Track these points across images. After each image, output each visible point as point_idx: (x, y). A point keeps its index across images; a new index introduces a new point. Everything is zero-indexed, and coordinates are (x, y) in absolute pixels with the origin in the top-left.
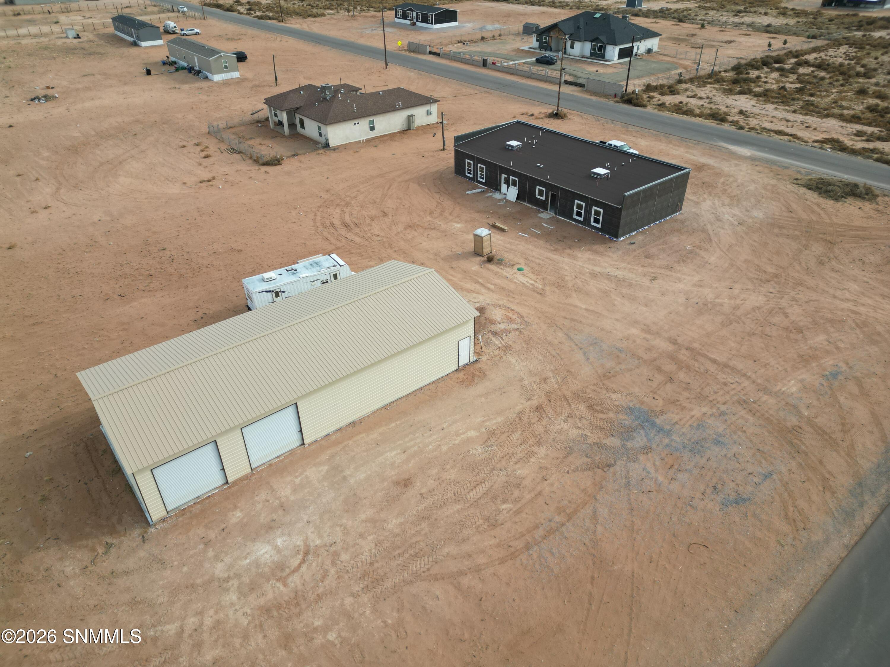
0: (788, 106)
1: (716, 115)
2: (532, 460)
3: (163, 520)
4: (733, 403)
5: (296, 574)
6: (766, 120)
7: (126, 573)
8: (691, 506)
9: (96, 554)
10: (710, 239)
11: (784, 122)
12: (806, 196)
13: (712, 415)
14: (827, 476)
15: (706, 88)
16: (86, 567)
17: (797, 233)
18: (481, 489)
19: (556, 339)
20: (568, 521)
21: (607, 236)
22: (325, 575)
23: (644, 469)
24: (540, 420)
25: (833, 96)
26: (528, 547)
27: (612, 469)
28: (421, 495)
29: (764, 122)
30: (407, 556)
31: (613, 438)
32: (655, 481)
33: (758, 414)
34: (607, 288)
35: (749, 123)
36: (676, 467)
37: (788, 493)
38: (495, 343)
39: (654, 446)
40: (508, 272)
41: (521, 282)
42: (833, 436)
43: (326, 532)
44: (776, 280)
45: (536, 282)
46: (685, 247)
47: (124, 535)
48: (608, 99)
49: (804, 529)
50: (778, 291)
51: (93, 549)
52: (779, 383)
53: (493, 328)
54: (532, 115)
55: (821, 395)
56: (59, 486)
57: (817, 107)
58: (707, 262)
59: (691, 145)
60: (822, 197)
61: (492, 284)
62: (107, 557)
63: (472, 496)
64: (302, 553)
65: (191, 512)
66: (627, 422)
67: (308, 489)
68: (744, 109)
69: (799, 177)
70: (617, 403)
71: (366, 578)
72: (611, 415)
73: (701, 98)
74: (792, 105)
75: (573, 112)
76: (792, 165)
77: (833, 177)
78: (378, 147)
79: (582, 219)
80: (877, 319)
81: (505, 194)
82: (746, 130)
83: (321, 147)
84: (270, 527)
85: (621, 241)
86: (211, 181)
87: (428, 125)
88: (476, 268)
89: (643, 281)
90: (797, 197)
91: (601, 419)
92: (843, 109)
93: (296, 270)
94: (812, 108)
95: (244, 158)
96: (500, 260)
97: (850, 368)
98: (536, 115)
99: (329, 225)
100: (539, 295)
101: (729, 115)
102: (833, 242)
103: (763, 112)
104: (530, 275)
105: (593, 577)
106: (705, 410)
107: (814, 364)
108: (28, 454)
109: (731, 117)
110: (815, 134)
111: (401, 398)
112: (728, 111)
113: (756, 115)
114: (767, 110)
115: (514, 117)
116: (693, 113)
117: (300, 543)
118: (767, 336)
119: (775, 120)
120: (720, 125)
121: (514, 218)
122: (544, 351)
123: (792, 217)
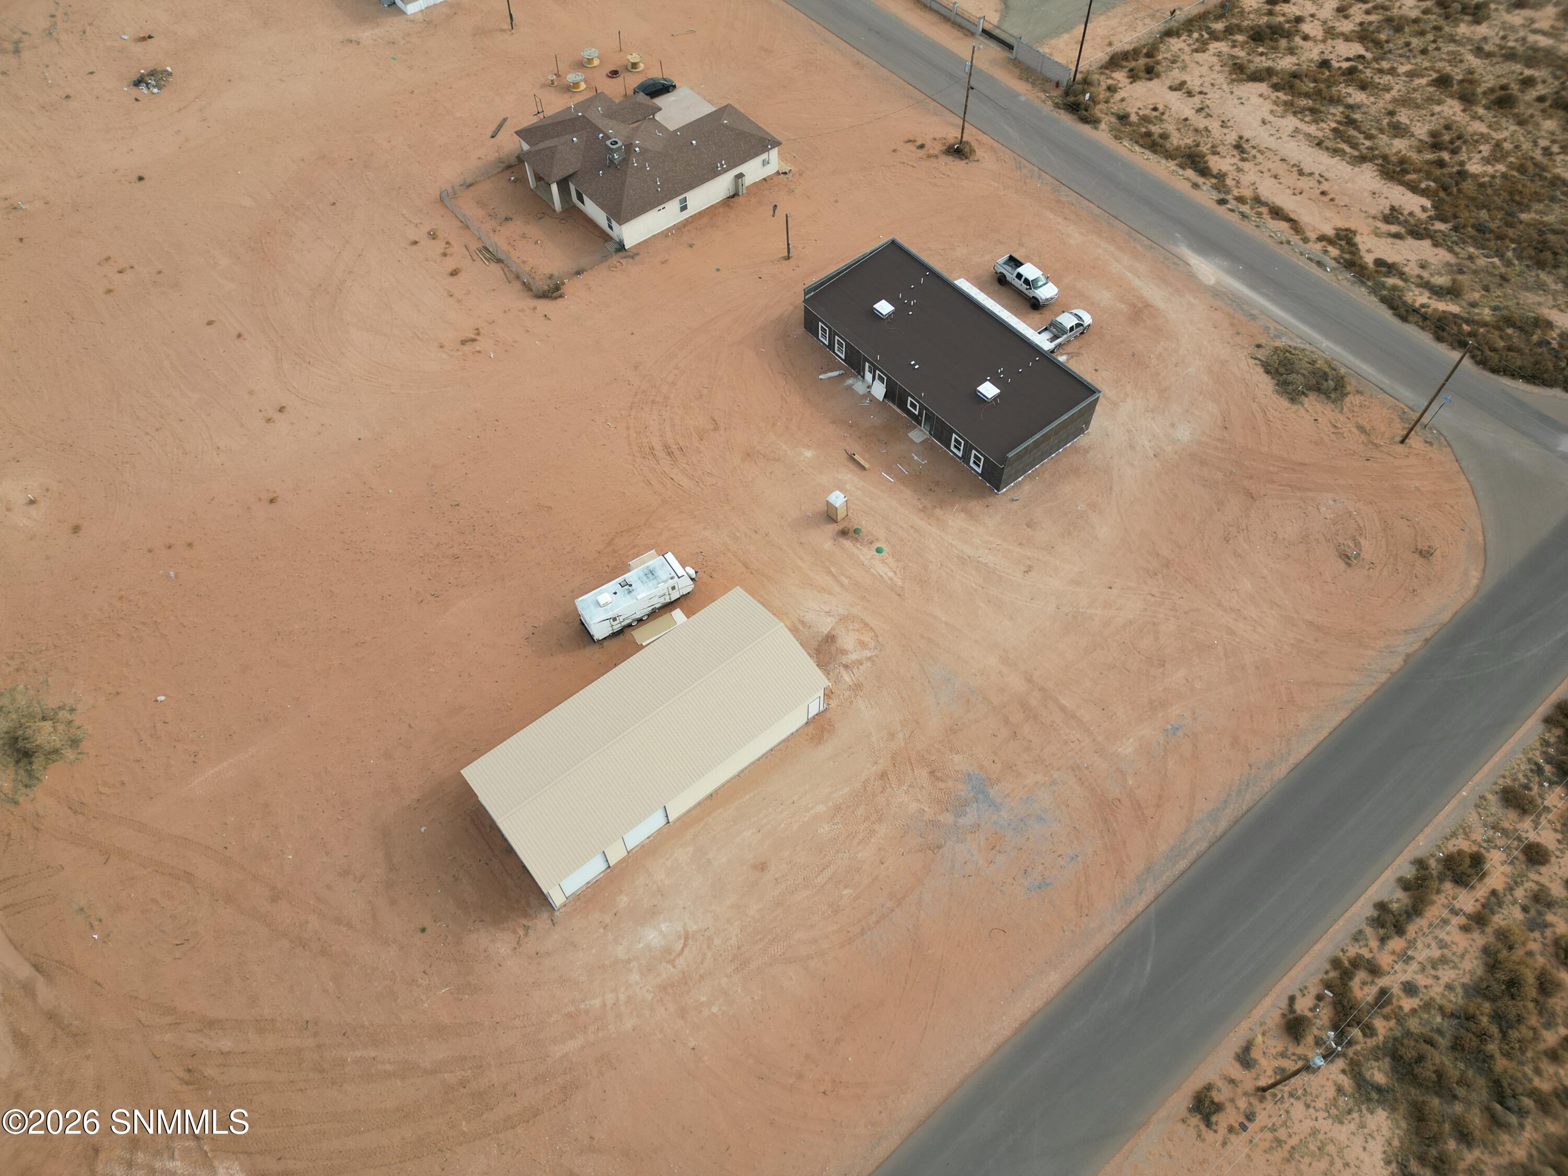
0: (1316, 121)
1: (1198, 156)
2: (872, 840)
3: (564, 905)
4: (1067, 769)
5: (681, 957)
6: (1269, 170)
7: (548, 954)
8: (1001, 891)
9: (519, 936)
10: (1111, 488)
11: (1292, 179)
12: (1257, 391)
13: (1044, 784)
14: (1124, 859)
15: (1206, 55)
16: (515, 948)
17: (1219, 476)
18: (827, 873)
19: (909, 671)
20: (897, 906)
21: (988, 485)
22: (704, 959)
23: (969, 851)
24: (883, 791)
25: (1394, 92)
26: (862, 933)
27: (941, 851)
28: (776, 879)
29: (1266, 174)
30: (766, 940)
31: (947, 814)
32: (976, 864)
33: (1087, 783)
34: (973, 585)
35: (1242, 178)
36: (997, 848)
37: (1086, 877)
38: (845, 680)
39: (982, 824)
40: (865, 554)
41: (879, 574)
42: (1146, 812)
43: (699, 918)
44: (1165, 571)
45: (895, 573)
46: (1077, 506)
47: (536, 918)
48: (1045, 91)
49: (1087, 915)
50: (1161, 593)
51: (515, 932)
52: (1117, 742)
53: (845, 660)
54: (922, 147)
55: (1153, 757)
56: (463, 866)
57: (1358, 127)
58: (1096, 538)
59: (1140, 249)
60: (1277, 391)
61: (846, 577)
62: (528, 938)
63: (819, 881)
64: (683, 938)
65: (585, 896)
66: (963, 794)
67: (679, 873)
68: (1246, 135)
69: (1263, 341)
70: (957, 768)
71: (736, 961)
72: (950, 784)
73: (1189, 94)
74: (1322, 121)
75: (985, 138)
76: (1262, 312)
77: (1307, 346)
78: (694, 247)
79: (960, 454)
80: (1251, 643)
81: (869, 387)
82: (1229, 206)
83: (613, 250)
84: (653, 912)
85: (1003, 494)
86: (476, 340)
87: (764, 179)
88: (828, 545)
89: (1015, 574)
90: (1244, 394)
91: (940, 789)
92: (1396, 136)
93: (630, 585)
94: (1352, 132)
95: (508, 275)
96: (857, 531)
97: (1195, 719)
98: (929, 144)
99: (647, 450)
100: (898, 597)
101: (1219, 154)
102: (1254, 496)
103: (1271, 142)
104: (890, 561)
105: (911, 961)
106: (1039, 777)
107: (1160, 715)
108: (423, 829)
109: (1219, 160)
110: (1329, 214)
111: (753, 763)
112: (1220, 138)
113: (1259, 151)
114: (1280, 138)
115: (894, 151)
116: (1165, 147)
117: (680, 929)
118: (1126, 670)
119: (1281, 168)
120: (1196, 186)
121: (879, 440)
122: (895, 691)
123: (1224, 441)
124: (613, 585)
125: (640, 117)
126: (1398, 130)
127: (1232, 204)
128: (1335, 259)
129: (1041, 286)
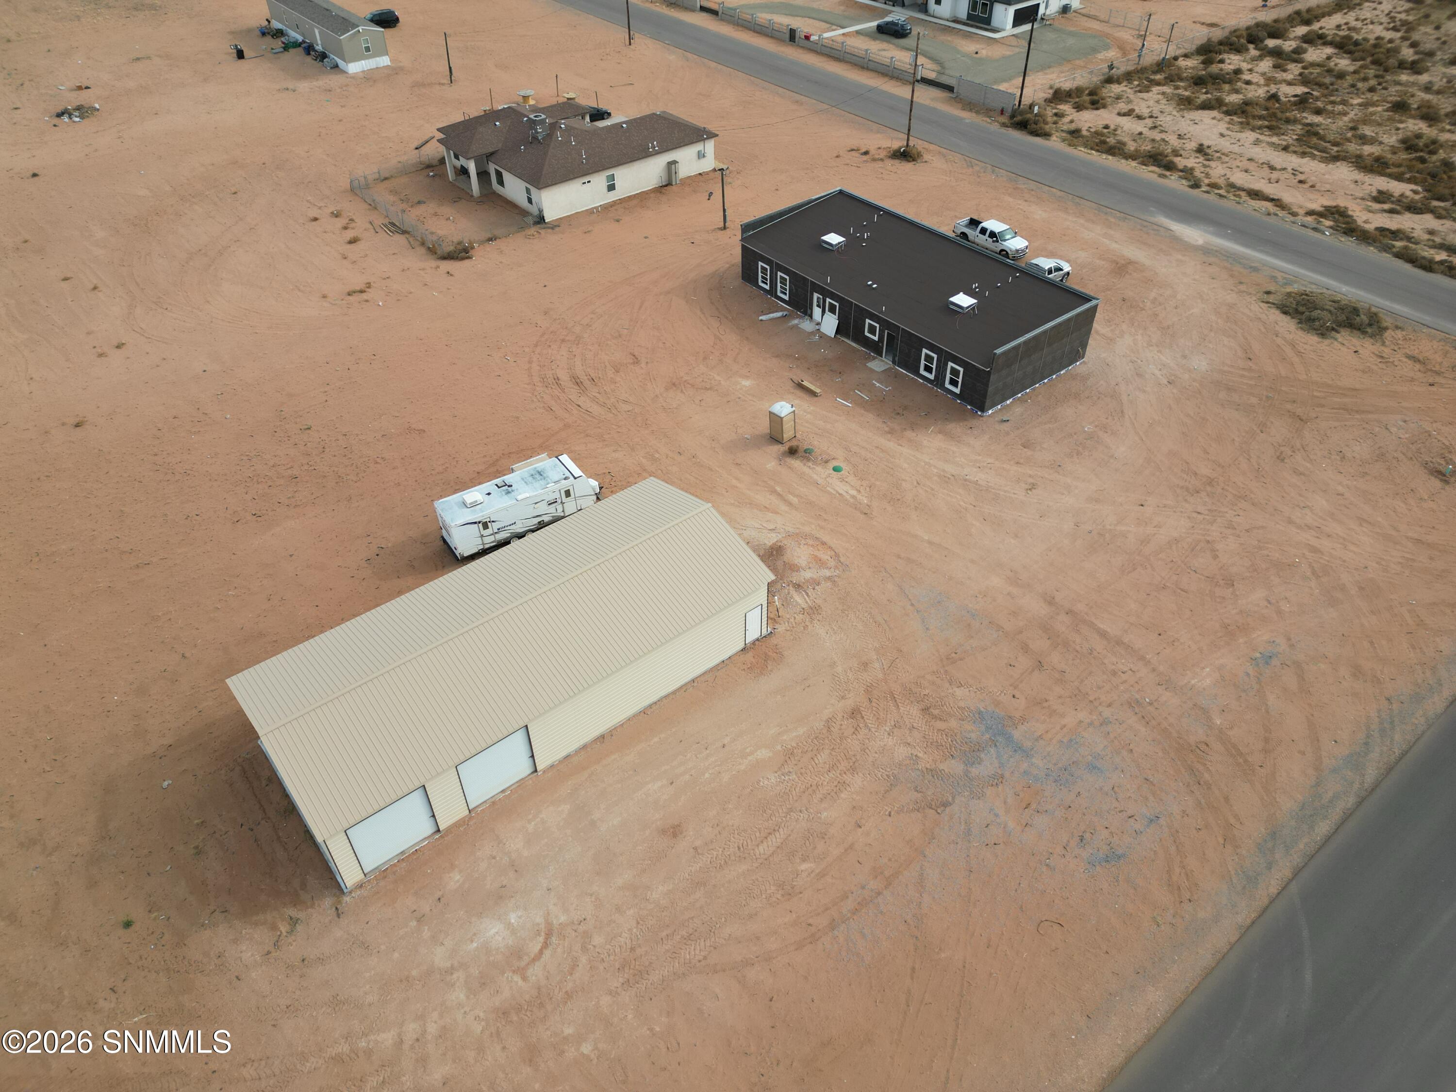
0: (1277, 135)
1: (1160, 157)
2: (843, 795)
3: (360, 886)
4: (1122, 705)
5: (537, 963)
6: (1238, 167)
7: (321, 960)
8: (1047, 865)
9: (279, 933)
10: (1122, 412)
11: (1266, 171)
12: (1277, 328)
13: (1091, 724)
14: (1232, 821)
15: (1150, 94)
16: (269, 953)
17: (1254, 400)
18: (774, 840)
19: (884, 594)
20: (886, 888)
21: (969, 407)
22: (574, 967)
23: (991, 810)
24: (856, 732)
25: (1352, 115)
26: (832, 925)
27: (948, 809)
28: (695, 849)
29: (1236, 170)
30: (677, 938)
31: (953, 761)
32: (1004, 827)
33: (1153, 723)
34: (962, 503)
35: (1211, 172)
36: (1034, 806)
37: (1177, 847)
38: (797, 602)
39: (1007, 774)
40: (820, 473)
41: (837, 492)
42: (1250, 760)
43: (572, 904)
44: (1209, 489)
45: (859, 491)
46: (1084, 427)
47: (312, 906)
48: (990, 117)
49: (1190, 901)
50: (1209, 510)
51: (274, 927)
52: (1188, 672)
53: (796, 578)
54: (866, 153)
55: (1245, 691)
56: (215, 832)
57: (1322, 138)
58: (1112, 456)
59: (1113, 220)
60: (1301, 328)
61: (795, 496)
62: (293, 937)
63: (762, 851)
64: (543, 934)
65: (394, 873)
66: (973, 736)
67: (546, 840)
68: (1206, 143)
69: (1272, 288)
70: (962, 704)
71: (626, 970)
72: (953, 723)
73: (1140, 117)
74: (1283, 134)
75: (932, 147)
76: (1264, 265)
77: (1325, 291)
78: (621, 222)
79: (932, 377)
80: (1344, 561)
81: (818, 324)
82: (1203, 189)
83: (532, 222)
84: (500, 896)
85: (989, 416)
86: (365, 292)
87: (700, 174)
88: (771, 465)
89: (1015, 492)
90: (1263, 330)
91: (939, 730)
92: (1364, 144)
93: (510, 486)
94: (1314, 140)
95: (412, 243)
96: (807, 451)
97: (1292, 646)
98: (873, 151)
99: (551, 380)
100: (863, 516)
101: (1181, 156)
102: (1304, 418)
103: (1236, 148)
104: (851, 479)
105: (913, 969)
106: (1082, 715)
107: (1241, 640)
108: (165, 784)
109: (1182, 160)
110: (1311, 196)
111: (666, 697)
112: (1180, 146)
113: (1223, 154)
114: (1243, 145)
115: (837, 157)
116: (1123, 150)
117: (539, 919)
118: (1183, 590)
119: (1251, 166)
120: (1161, 176)
121: (831, 370)
122: (866, 615)
123: (1250, 370)
124: (489, 486)
125: (570, 115)
126: (1364, 140)
127: (1204, 188)
128: (1331, 227)
129: (1008, 239)
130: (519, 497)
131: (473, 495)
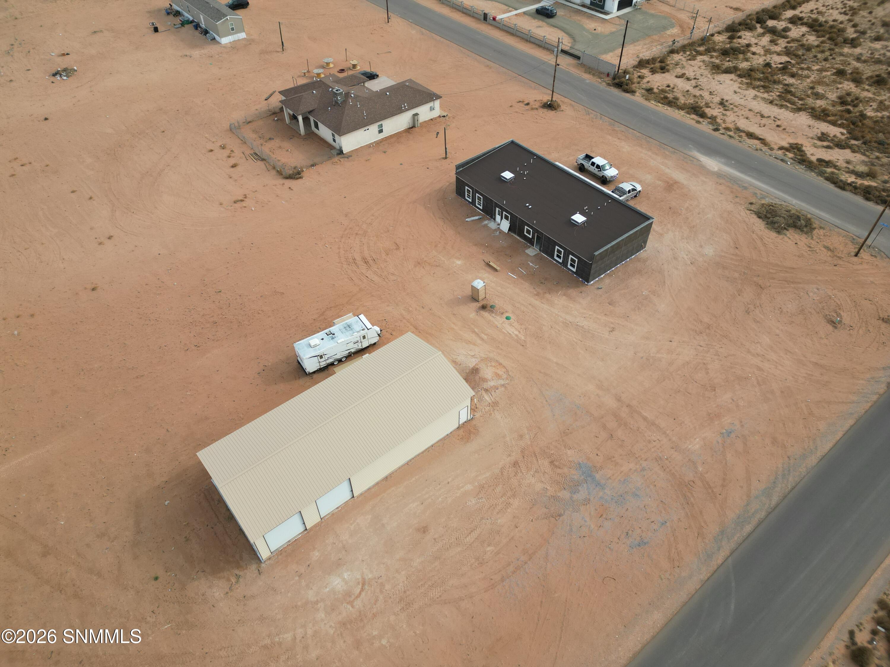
0: (768, 92)
1: (698, 109)
2: (509, 510)
3: (269, 559)
4: (652, 460)
5: (359, 599)
6: (743, 115)
7: (253, 597)
8: (609, 548)
9: (231, 583)
10: (664, 282)
11: (759, 118)
12: (754, 228)
13: (636, 470)
14: (703, 524)
15: (696, 62)
16: (227, 593)
17: (736, 275)
18: (474, 535)
19: (532, 394)
20: (529, 560)
21: (580, 279)
22: (376, 601)
23: (583, 518)
24: (516, 475)
25: (812, 78)
26: (503, 580)
27: (561, 518)
28: (435, 539)
29: (741, 117)
30: (427, 586)
31: (565, 491)
32: (589, 528)
33: (668, 470)
34: (575, 339)
35: (727, 119)
36: (604, 516)
37: (674, 538)
38: (486, 400)
39: (592, 499)
40: (498, 320)
41: (508, 332)
42: (715, 490)
43: (374, 568)
44: (707, 331)
45: (520, 332)
46: (642, 292)
47: (246, 568)
48: (601, 78)
49: (678, 567)
50: (706, 344)
51: (229, 580)
52: (687, 441)
53: (485, 386)
54: (528, 104)
55: (715, 452)
56: (194, 529)
57: (793, 95)
58: (657, 311)
59: (667, 153)
60: (767, 228)
61: (486, 334)
62: (239, 585)
63: (468, 541)
64: (361, 584)
65: (286, 552)
66: (575, 477)
67: (360, 534)
68: (726, 98)
69: (754, 201)
70: (571, 459)
71: (402, 602)
72: (566, 470)
73: (688, 79)
74: (771, 92)
75: (566, 100)
76: (751, 185)
77: (783, 203)
78: (387, 153)
79: (561, 261)
80: (775, 376)
81: (499, 225)
82: (721, 132)
83: (335, 154)
84: (339, 564)
85: (591, 285)
86: (243, 201)
87: (431, 119)
88: (473, 315)
89: (603, 333)
90: (746, 229)
91: (558, 474)
92: (817, 99)
93: (334, 334)
94: (789, 96)
95: (268, 167)
96: (492, 307)
97: (742, 426)
98: (532, 103)
99: (351, 260)
100: (521, 347)
101: (710, 107)
102: (763, 287)
103: (742, 102)
104: (516, 324)
105: (542, 602)
106: (632, 466)
107: (716, 423)
108: (166, 503)
109: (711, 110)
110: (783, 136)
111: (418, 455)
112: (710, 100)
113: (735, 106)
114: (747, 100)
115: (511, 106)
116: (677, 103)
117: (359, 576)
118: (689, 393)
119: (750, 114)
120: (698, 122)
121: (506, 255)
122: (522, 407)
123: (736, 255)
124: (322, 334)
125: (356, 83)
126: (818, 96)
127: (722, 131)
128: (792, 159)
129: (607, 170)
130: (339, 342)
131: (314, 340)
